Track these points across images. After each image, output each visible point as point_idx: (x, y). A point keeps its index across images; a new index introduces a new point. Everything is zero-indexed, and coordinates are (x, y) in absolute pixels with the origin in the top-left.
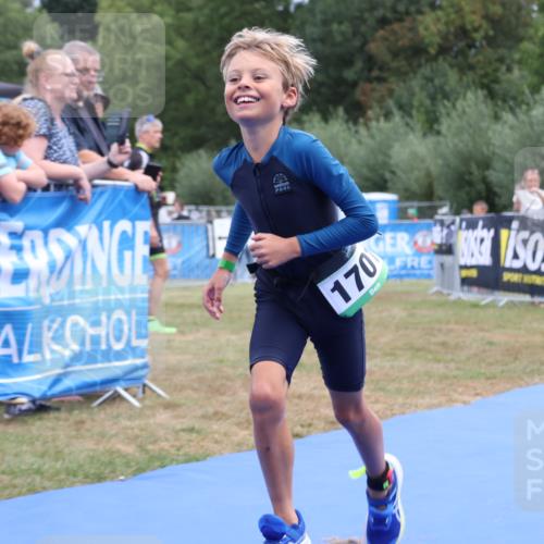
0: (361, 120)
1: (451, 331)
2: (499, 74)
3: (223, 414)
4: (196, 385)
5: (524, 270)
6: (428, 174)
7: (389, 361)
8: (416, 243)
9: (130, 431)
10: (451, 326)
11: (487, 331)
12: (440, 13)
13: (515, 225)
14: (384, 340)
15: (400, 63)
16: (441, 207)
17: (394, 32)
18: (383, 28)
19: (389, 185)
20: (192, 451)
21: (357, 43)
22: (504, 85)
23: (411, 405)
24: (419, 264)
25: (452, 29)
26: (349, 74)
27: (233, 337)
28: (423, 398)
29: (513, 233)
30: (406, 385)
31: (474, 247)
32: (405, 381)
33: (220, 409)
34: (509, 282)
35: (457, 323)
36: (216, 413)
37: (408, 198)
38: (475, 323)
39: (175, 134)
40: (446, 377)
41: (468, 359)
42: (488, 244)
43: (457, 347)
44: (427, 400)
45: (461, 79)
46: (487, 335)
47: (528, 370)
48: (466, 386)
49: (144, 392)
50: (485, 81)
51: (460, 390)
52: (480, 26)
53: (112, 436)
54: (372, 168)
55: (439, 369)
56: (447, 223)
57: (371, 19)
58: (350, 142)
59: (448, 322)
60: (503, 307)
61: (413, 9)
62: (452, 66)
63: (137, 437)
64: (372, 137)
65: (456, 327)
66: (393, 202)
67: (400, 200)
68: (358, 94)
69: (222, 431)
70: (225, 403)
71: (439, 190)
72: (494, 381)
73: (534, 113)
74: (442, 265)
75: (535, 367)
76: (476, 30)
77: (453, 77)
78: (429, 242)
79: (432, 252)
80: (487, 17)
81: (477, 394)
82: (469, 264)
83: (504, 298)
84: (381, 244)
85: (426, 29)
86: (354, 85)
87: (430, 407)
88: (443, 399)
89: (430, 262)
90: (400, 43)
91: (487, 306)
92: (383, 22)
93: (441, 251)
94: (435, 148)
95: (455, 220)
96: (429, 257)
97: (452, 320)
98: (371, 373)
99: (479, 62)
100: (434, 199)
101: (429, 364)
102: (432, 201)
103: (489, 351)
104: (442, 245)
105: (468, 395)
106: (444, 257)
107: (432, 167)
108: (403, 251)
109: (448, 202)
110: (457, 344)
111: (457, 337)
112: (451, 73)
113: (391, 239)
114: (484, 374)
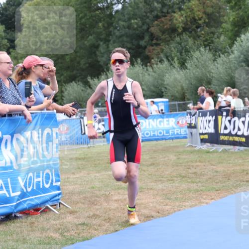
0: (149, 64)
1: (197, 166)
2: (213, 39)
3: (97, 215)
4: (83, 201)
5: (230, 134)
6: (183, 89)
7: (170, 183)
8: (178, 122)
9: (55, 226)
10: (197, 164)
11: (214, 165)
12: (183, 12)
13: (225, 114)
14: (167, 173)
15: (166, 36)
17: (162, 22)
18: (157, 20)
19: (164, 94)
20: (85, 235)
21: (145, 27)
22: (216, 44)
23: (182, 205)
24: (180, 132)
25: (189, 19)
26: (142, 43)
27: (97, 175)
28: (187, 202)
29: (224, 117)
30: (179, 196)
31: (206, 125)
32: (179, 194)
33: (96, 213)
34: (223, 140)
35: (200, 161)
36: (94, 215)
37: (173, 100)
38: (209, 161)
39: (62, 75)
40: (198, 191)
41: (207, 181)
42: (212, 123)
43: (202, 175)
44: (190, 203)
45: (195, 43)
46: (214, 167)
47: (235, 185)
48: (207, 195)
49: (60, 206)
50: (206, 43)
51: (204, 197)
52: (202, 17)
53: (48, 229)
54: (156, 87)
55: (194, 186)
56: (193, 114)
57: (151, 16)
58: (145, 75)
59: (196, 162)
60: (221, 152)
61: (170, 10)
62: (190, 37)
63: (59, 229)
64: (155, 72)
65: (199, 164)
66: (166, 102)
67: (169, 101)
68: (147, 52)
69: (98, 224)
70: (97, 209)
71: (188, 95)
72: (219, 192)
73: (230, 57)
74: (191, 133)
75: (238, 183)
76: (200, 19)
77: (191, 41)
78: (184, 122)
79: (186, 127)
80: (205, 13)
81: (213, 199)
82: (204, 132)
83: (221, 148)
84: (162, 124)
85: (177, 20)
86: (145, 47)
87: (191, 206)
88: (197, 202)
89: (185, 131)
90: (165, 27)
91: (213, 152)
92: (157, 17)
93: (190, 126)
94: (185, 75)
95: (196, 112)
96: (185, 129)
97: (198, 160)
98: (163, 190)
99: (202, 34)
100: (186, 99)
101: (189, 184)
102: (185, 101)
103: (216, 176)
104: (190, 124)
105: (208, 199)
106: (192, 129)
107: (184, 85)
108: (173, 127)
109: (192, 101)
110: (201, 173)
111: (201, 169)
112: (190, 40)
113: (167, 121)
114: (215, 188)
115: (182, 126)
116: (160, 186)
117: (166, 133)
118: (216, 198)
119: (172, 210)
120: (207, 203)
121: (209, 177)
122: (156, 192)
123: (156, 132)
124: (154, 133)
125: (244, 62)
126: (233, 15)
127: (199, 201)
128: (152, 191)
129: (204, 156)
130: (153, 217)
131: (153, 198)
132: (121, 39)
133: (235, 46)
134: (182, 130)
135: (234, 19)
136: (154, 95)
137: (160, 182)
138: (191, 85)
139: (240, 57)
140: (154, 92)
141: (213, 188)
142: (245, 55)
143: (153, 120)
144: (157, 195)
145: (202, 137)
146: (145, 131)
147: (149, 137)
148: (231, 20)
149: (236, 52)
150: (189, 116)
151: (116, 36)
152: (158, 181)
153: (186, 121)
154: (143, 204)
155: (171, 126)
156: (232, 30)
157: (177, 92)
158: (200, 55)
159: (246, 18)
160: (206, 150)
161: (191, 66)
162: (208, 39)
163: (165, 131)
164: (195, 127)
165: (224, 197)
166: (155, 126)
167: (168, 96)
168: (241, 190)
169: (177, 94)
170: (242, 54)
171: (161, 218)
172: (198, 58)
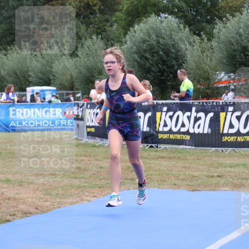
1: (82, 160)
2: (106, 27)
6: (72, 77)
7: (52, 178)
8: (65, 113)
11: (100, 161)
16: (77, 93)
19: (52, 82)
22: (108, 33)
24: (67, 124)
25: (83, 5)
28: (68, 199)
31: (93, 118)
32: (60, 189)
35: (85, 156)
37: (61, 89)
38: (94, 156)
40: (79, 187)
41: (90, 177)
43: (86, 170)
44: (71, 200)
45: (87, 29)
46: (99, 163)
48: (89, 192)
50: (99, 31)
51: (86, 194)
52: (96, 4)
54: (43, 74)
55: (76, 182)
56: (80, 105)
58: (32, 60)
59: (81, 156)
62: (82, 23)
64: (43, 58)
65: (84, 158)
66: (54, 90)
67: (57, 90)
71: (77, 85)
72: (102, 189)
74: (78, 125)
75: (122, 181)
77: (83, 28)
78: (71, 113)
79: (73, 118)
81: (95, 196)
84: (48, 113)
87: (72, 204)
88: (78, 199)
89: (72, 123)
91: (100, 146)
93: (77, 118)
94: (74, 63)
95: (84, 104)
96: (72, 121)
97: (83, 154)
98: (44, 185)
99: (95, 21)
100: (74, 89)
101: (72, 180)
102: (73, 90)
103: (100, 172)
104: (78, 116)
105: (90, 197)
106: (79, 121)
107: (73, 74)
108: (59, 117)
109: (81, 91)
110: (85, 168)
111: (85, 164)
112: (82, 26)
113: (53, 111)
114: (98, 185)
115: (68, 118)
116: (41, 181)
117: (52, 124)
118: (98, 196)
119: (52, 206)
120: (88, 201)
121: (93, 172)
122: (36, 187)
123: (41, 121)
124: (39, 123)
125: (137, 53)
126: (127, 4)
127: (80, 198)
128: (32, 186)
129: (89, 150)
130: (31, 213)
131: (33, 193)
132: (8, 20)
133: (128, 36)
134: (68, 121)
135: (128, 7)
136: (41, 83)
137: (41, 176)
138: (80, 75)
139: (132, 48)
140: (41, 79)
141: (96, 185)
142: (137, 47)
143: (39, 109)
144: (37, 189)
145: (89, 130)
146: (29, 120)
147: (33, 127)
148: (125, 8)
149: (128, 42)
150: (77, 108)
151: (4, 17)
152: (40, 175)
153: (73, 112)
154: (21, 199)
155: (57, 116)
156: (125, 19)
157: (66, 80)
158: (92, 44)
159: (140, 8)
160: (92, 144)
161: (82, 55)
162: (101, 27)
163: (50, 122)
164: (82, 119)
165: (107, 195)
166: (41, 116)
167: (56, 84)
168: (124, 188)
169: (66, 83)
170: (134, 45)
171: (40, 215)
172: (89, 46)
